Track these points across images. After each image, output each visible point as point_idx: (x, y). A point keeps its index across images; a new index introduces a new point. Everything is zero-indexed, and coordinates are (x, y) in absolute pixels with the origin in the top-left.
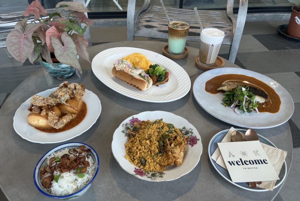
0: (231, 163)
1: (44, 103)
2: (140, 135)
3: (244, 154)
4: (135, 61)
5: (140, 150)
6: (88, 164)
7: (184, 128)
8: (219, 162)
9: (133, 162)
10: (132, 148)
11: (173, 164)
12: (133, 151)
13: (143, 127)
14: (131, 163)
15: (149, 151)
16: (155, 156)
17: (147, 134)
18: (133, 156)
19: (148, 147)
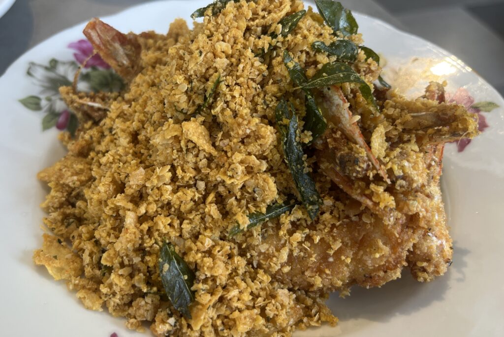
2: (131, 102)
5: (139, 197)
9: (97, 291)
10: (87, 193)
11: (397, 274)
12: (92, 209)
14: (81, 301)
15: (211, 197)
16: (257, 231)
17: (180, 79)
18: (97, 243)
19: (197, 169)
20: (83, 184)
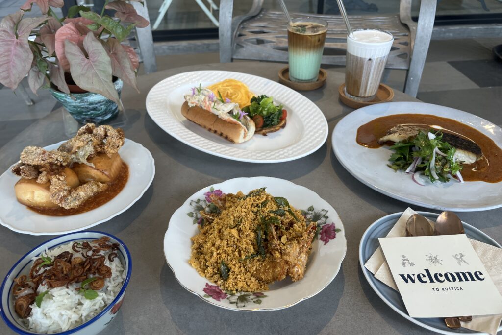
0: (407, 278)
1: (43, 160)
2: (221, 219)
3: (434, 260)
4: (226, 93)
5: (218, 248)
6: (109, 272)
7: (311, 209)
8: (381, 275)
9: (204, 272)
10: (204, 246)
11: (284, 277)
12: (205, 250)
13: (228, 204)
14: (200, 274)
15: (237, 250)
16: (248, 261)
17: (232, 217)
18: (206, 260)
19: (234, 242)
20: (204, 243)
